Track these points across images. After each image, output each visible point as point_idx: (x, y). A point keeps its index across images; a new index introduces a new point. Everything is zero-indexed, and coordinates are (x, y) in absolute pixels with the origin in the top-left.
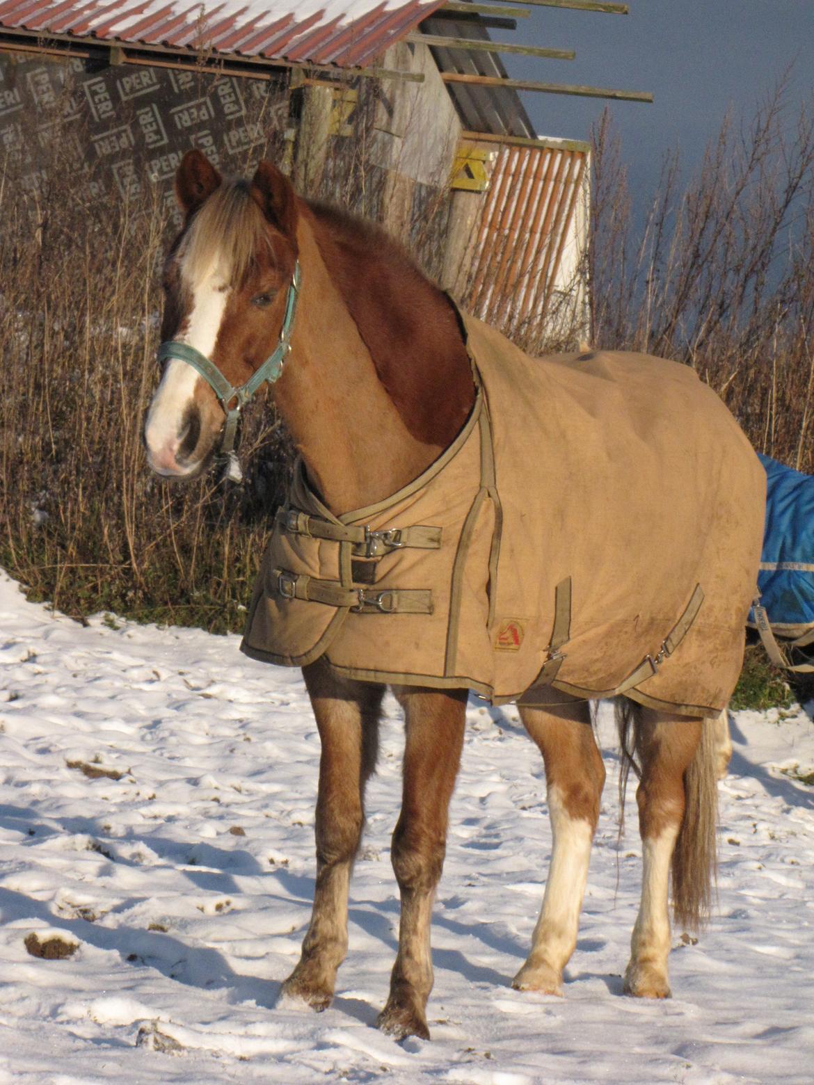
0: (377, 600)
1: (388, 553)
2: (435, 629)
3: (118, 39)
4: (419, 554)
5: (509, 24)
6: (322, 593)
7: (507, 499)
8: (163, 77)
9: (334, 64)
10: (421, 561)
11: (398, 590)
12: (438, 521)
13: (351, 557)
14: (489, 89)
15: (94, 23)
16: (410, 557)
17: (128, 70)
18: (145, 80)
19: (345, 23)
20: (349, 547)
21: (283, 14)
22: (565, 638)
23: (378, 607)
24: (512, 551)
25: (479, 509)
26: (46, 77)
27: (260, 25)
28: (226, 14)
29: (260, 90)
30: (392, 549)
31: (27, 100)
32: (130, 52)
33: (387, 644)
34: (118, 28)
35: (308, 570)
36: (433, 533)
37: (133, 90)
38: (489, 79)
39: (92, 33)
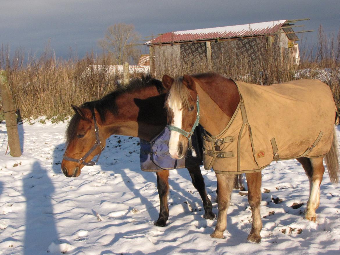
0: (221, 155)
1: (222, 144)
2: (234, 161)
3: (241, 36)
4: (228, 143)
5: (293, 25)
6: (210, 154)
7: (251, 124)
8: (248, 39)
9: (271, 33)
10: (228, 146)
11: (225, 152)
12: (232, 135)
13: (214, 145)
14: (291, 34)
15: (238, 35)
16: (226, 144)
17: (244, 39)
18: (246, 40)
19: (272, 28)
20: (214, 143)
21: (263, 28)
22: (277, 151)
23: (221, 157)
24: (255, 135)
25: (243, 129)
26: (233, 43)
27: (260, 30)
28: (255, 30)
29: (261, 39)
30: (222, 143)
31: (231, 46)
32: (243, 37)
33: (224, 165)
34: (241, 34)
35: (207, 148)
36: (231, 138)
37: (245, 42)
38: (291, 33)
39: (238, 36)
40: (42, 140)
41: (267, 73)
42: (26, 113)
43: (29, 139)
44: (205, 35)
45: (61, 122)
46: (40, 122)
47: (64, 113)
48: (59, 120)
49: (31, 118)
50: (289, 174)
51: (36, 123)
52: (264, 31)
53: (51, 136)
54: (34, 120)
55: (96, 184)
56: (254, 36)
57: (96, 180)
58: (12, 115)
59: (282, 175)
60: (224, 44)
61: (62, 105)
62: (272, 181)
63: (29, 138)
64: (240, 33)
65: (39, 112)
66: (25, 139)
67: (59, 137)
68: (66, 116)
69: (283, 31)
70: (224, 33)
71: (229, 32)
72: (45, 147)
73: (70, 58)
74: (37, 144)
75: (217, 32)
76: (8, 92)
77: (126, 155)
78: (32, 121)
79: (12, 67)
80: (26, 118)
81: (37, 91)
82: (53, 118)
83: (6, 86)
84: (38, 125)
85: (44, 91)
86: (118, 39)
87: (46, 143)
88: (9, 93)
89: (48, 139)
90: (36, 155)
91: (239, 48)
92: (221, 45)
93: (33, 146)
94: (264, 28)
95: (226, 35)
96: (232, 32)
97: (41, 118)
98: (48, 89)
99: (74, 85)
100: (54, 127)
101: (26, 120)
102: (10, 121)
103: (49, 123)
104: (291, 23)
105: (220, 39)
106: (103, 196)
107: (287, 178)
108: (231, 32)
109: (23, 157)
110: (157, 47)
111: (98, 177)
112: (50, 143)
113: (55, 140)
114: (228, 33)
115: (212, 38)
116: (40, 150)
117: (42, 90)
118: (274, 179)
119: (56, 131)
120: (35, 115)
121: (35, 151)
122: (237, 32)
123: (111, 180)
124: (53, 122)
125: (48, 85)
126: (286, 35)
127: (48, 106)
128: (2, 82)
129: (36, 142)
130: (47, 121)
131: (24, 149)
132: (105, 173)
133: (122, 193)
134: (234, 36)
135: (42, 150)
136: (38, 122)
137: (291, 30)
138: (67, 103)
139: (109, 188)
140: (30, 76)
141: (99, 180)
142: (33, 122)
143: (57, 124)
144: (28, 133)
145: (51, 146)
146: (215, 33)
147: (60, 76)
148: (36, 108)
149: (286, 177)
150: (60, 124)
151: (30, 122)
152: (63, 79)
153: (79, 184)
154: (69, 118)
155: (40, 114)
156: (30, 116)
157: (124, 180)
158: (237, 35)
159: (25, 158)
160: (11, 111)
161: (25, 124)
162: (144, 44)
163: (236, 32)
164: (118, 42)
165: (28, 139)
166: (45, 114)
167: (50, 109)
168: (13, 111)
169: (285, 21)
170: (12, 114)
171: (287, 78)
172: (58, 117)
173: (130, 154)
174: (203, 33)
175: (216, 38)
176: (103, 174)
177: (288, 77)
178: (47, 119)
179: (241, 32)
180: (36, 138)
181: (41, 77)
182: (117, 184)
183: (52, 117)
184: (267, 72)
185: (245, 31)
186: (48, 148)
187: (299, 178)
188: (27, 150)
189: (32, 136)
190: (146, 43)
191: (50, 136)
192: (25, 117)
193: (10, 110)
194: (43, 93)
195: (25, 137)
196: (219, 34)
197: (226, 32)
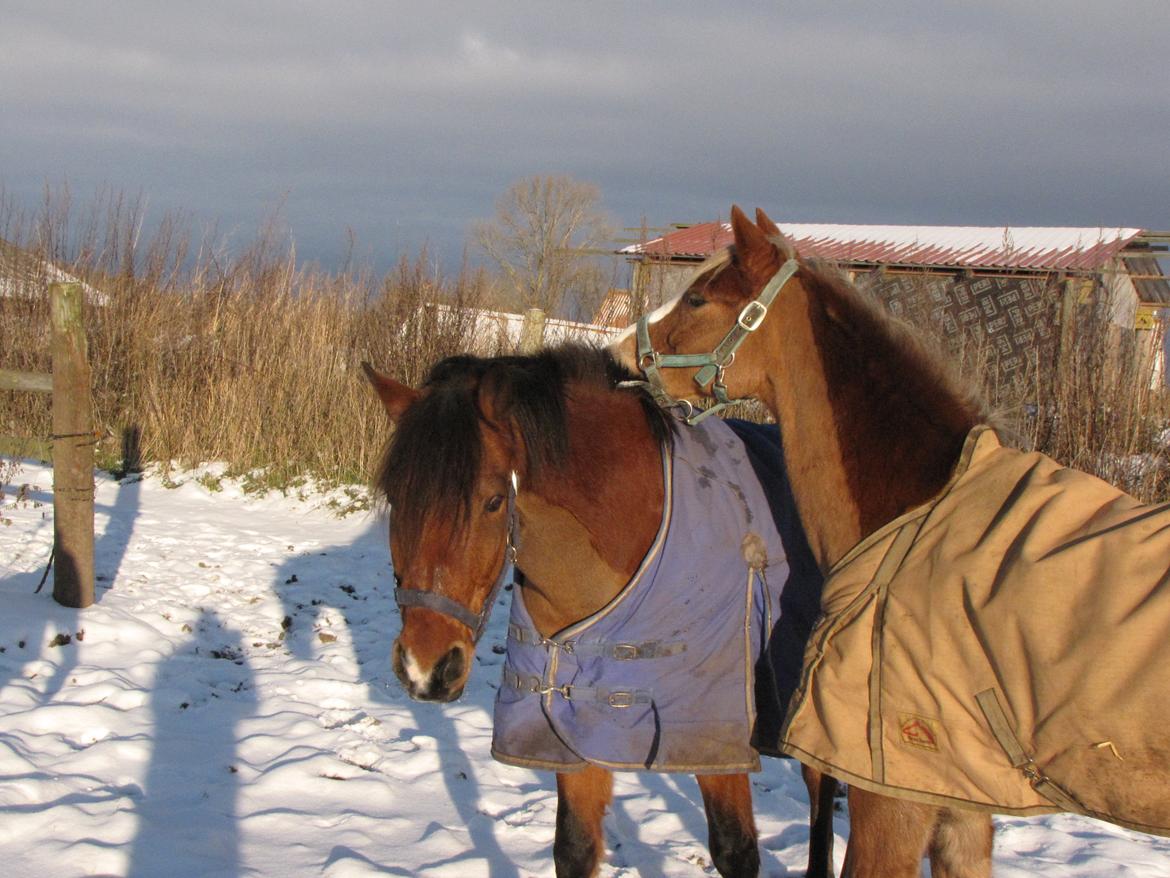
3: (970, 265)
5: (1164, 249)
8: (993, 282)
9: (1080, 268)
14: (1154, 281)
15: (958, 259)
17: (977, 280)
18: (984, 284)
21: (1053, 249)
26: (936, 286)
27: (1041, 254)
28: (1024, 250)
29: (1042, 284)
31: (927, 297)
32: (977, 271)
34: (970, 260)
37: (978, 289)
38: (1154, 277)
39: (958, 264)
40: (192, 551)
41: (1055, 412)
42: (161, 442)
43: (149, 542)
44: (840, 247)
45: (276, 494)
46: (203, 484)
47: (290, 463)
48: (271, 486)
49: (174, 463)
50: (1115, 843)
51: (186, 486)
52: (1056, 258)
53: (230, 540)
54: (184, 472)
55: (332, 768)
56: (1019, 273)
57: (340, 749)
58: (79, 449)
59: (1082, 843)
60: (902, 288)
61: (288, 433)
62: (1039, 862)
63: (148, 538)
64: (966, 256)
65: (206, 447)
66: (133, 538)
67: (257, 547)
68: (295, 474)
69: (1124, 268)
70: (907, 248)
71: (927, 246)
72: (195, 579)
73: (345, 269)
74: (170, 564)
75: (883, 243)
76: (80, 363)
77: (478, 659)
78: (176, 477)
79: (141, 278)
80: (157, 463)
81: (210, 372)
82: (252, 475)
83: (74, 339)
84: (194, 493)
85: (233, 373)
86: (541, 227)
87: (202, 565)
88: (81, 367)
89: (215, 550)
90: (150, 608)
91: (955, 309)
92: (892, 288)
93: (154, 569)
94: (1056, 250)
95: (912, 257)
96: (936, 247)
97: (209, 470)
98: (251, 369)
99: (343, 367)
100: (249, 508)
101: (156, 469)
102: (70, 471)
103: (232, 490)
104: (1157, 241)
105: (890, 268)
106: (347, 826)
107: (1104, 860)
108: (932, 246)
109: (94, 613)
110: (656, 268)
111: (349, 735)
112: (218, 567)
113: (239, 558)
114: (921, 249)
115: (862, 261)
116: (177, 588)
117: (226, 371)
118: (1048, 852)
119: (252, 524)
120: (189, 454)
121: (155, 592)
122: (954, 250)
123: (395, 760)
124: (247, 490)
125: (252, 353)
126: (1133, 281)
127: (240, 428)
128: (63, 324)
129: (168, 557)
130: (226, 483)
131: (118, 577)
132: (381, 725)
133: (425, 822)
134: (941, 264)
135: (181, 591)
136: (194, 480)
137: (1154, 265)
138: (308, 425)
139: (378, 795)
140: (198, 314)
141: (352, 752)
142: (177, 481)
143: (262, 497)
144: (153, 516)
145: (218, 577)
146: (876, 243)
147: (300, 327)
148: (197, 432)
149: (1101, 856)
150: (271, 501)
151: (166, 476)
152: (308, 341)
153: (271, 755)
154: (305, 482)
155: (207, 452)
156: (171, 458)
157: (445, 767)
158: (953, 260)
159: (104, 618)
160: (80, 435)
161: (150, 482)
162: (616, 253)
163: (950, 250)
164: (537, 238)
165: (145, 541)
166: (226, 456)
167: (246, 440)
168: (88, 437)
169: (1136, 231)
170: (80, 445)
171: (1130, 441)
172: (268, 473)
173: (494, 655)
174: (832, 241)
175: (878, 261)
176: (374, 727)
177: (1134, 439)
178: (229, 474)
179: (971, 250)
180: (176, 542)
181: (233, 324)
182: (418, 778)
183: (248, 469)
184: (1053, 408)
185: (984, 250)
186: (206, 585)
187: (1155, 867)
188: (129, 582)
189: (162, 530)
190: (624, 250)
191: (224, 540)
192: (153, 456)
193: (74, 432)
194: (229, 379)
195: (137, 529)
196: (888, 249)
197: (919, 244)
